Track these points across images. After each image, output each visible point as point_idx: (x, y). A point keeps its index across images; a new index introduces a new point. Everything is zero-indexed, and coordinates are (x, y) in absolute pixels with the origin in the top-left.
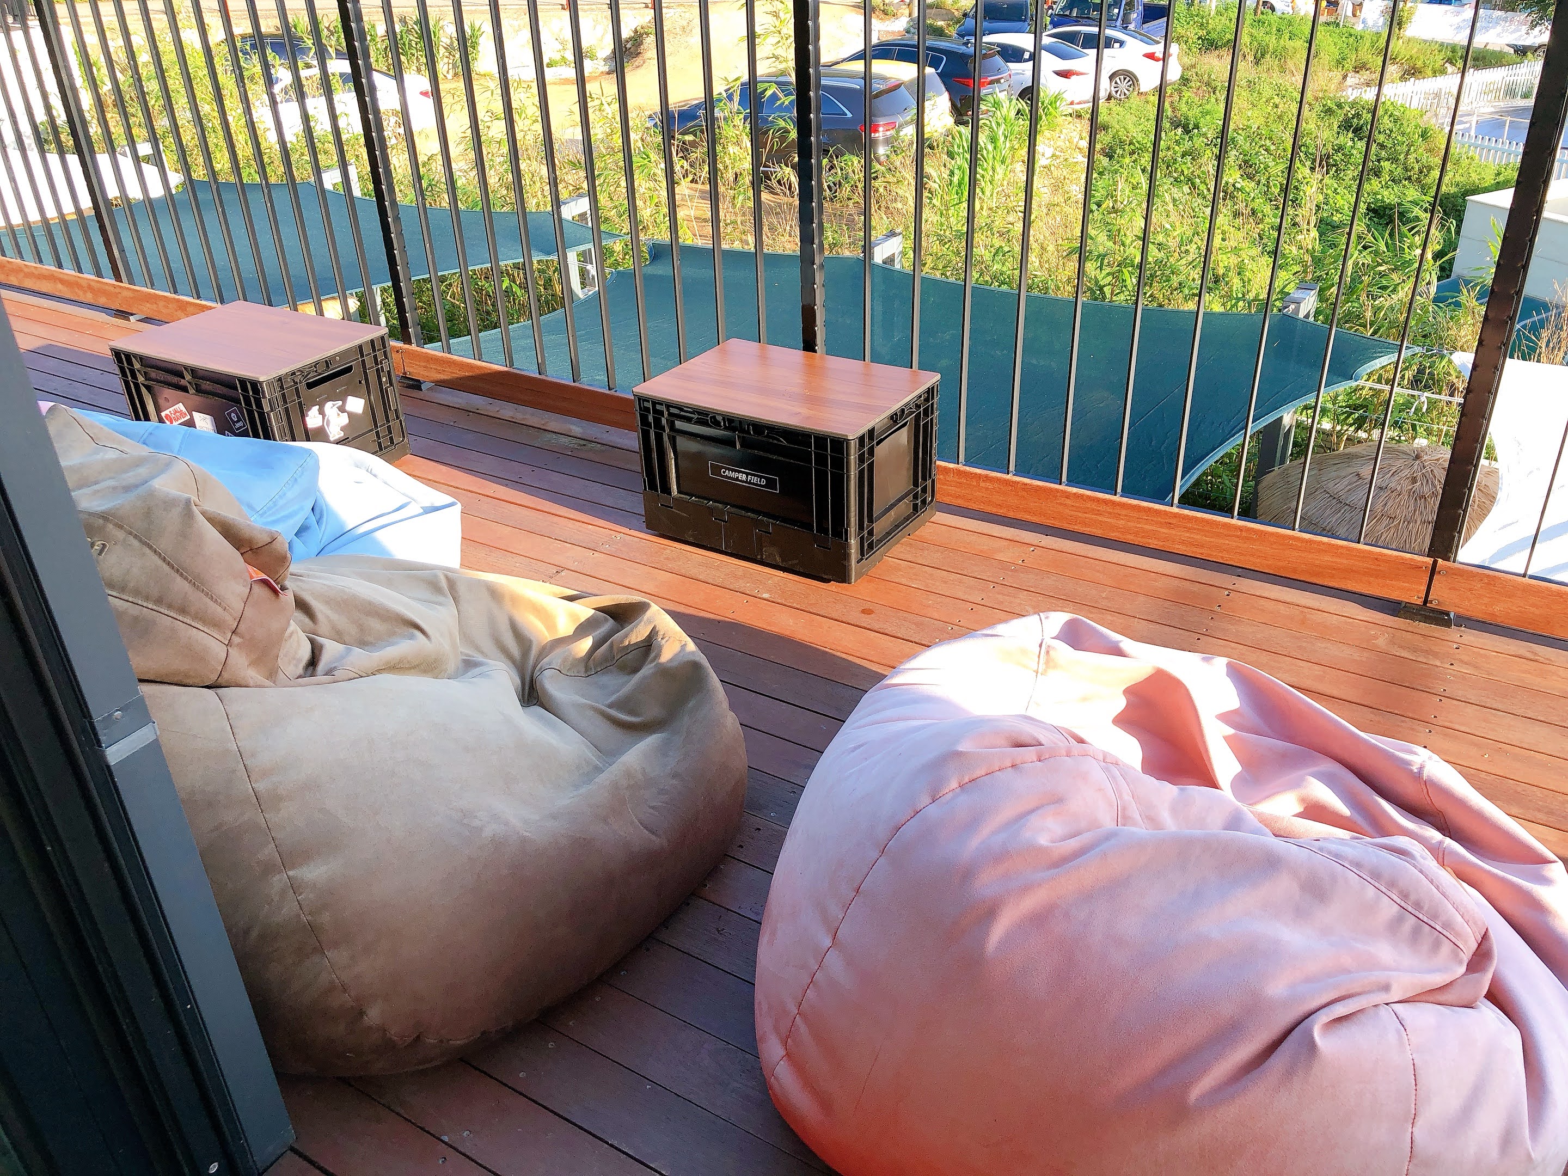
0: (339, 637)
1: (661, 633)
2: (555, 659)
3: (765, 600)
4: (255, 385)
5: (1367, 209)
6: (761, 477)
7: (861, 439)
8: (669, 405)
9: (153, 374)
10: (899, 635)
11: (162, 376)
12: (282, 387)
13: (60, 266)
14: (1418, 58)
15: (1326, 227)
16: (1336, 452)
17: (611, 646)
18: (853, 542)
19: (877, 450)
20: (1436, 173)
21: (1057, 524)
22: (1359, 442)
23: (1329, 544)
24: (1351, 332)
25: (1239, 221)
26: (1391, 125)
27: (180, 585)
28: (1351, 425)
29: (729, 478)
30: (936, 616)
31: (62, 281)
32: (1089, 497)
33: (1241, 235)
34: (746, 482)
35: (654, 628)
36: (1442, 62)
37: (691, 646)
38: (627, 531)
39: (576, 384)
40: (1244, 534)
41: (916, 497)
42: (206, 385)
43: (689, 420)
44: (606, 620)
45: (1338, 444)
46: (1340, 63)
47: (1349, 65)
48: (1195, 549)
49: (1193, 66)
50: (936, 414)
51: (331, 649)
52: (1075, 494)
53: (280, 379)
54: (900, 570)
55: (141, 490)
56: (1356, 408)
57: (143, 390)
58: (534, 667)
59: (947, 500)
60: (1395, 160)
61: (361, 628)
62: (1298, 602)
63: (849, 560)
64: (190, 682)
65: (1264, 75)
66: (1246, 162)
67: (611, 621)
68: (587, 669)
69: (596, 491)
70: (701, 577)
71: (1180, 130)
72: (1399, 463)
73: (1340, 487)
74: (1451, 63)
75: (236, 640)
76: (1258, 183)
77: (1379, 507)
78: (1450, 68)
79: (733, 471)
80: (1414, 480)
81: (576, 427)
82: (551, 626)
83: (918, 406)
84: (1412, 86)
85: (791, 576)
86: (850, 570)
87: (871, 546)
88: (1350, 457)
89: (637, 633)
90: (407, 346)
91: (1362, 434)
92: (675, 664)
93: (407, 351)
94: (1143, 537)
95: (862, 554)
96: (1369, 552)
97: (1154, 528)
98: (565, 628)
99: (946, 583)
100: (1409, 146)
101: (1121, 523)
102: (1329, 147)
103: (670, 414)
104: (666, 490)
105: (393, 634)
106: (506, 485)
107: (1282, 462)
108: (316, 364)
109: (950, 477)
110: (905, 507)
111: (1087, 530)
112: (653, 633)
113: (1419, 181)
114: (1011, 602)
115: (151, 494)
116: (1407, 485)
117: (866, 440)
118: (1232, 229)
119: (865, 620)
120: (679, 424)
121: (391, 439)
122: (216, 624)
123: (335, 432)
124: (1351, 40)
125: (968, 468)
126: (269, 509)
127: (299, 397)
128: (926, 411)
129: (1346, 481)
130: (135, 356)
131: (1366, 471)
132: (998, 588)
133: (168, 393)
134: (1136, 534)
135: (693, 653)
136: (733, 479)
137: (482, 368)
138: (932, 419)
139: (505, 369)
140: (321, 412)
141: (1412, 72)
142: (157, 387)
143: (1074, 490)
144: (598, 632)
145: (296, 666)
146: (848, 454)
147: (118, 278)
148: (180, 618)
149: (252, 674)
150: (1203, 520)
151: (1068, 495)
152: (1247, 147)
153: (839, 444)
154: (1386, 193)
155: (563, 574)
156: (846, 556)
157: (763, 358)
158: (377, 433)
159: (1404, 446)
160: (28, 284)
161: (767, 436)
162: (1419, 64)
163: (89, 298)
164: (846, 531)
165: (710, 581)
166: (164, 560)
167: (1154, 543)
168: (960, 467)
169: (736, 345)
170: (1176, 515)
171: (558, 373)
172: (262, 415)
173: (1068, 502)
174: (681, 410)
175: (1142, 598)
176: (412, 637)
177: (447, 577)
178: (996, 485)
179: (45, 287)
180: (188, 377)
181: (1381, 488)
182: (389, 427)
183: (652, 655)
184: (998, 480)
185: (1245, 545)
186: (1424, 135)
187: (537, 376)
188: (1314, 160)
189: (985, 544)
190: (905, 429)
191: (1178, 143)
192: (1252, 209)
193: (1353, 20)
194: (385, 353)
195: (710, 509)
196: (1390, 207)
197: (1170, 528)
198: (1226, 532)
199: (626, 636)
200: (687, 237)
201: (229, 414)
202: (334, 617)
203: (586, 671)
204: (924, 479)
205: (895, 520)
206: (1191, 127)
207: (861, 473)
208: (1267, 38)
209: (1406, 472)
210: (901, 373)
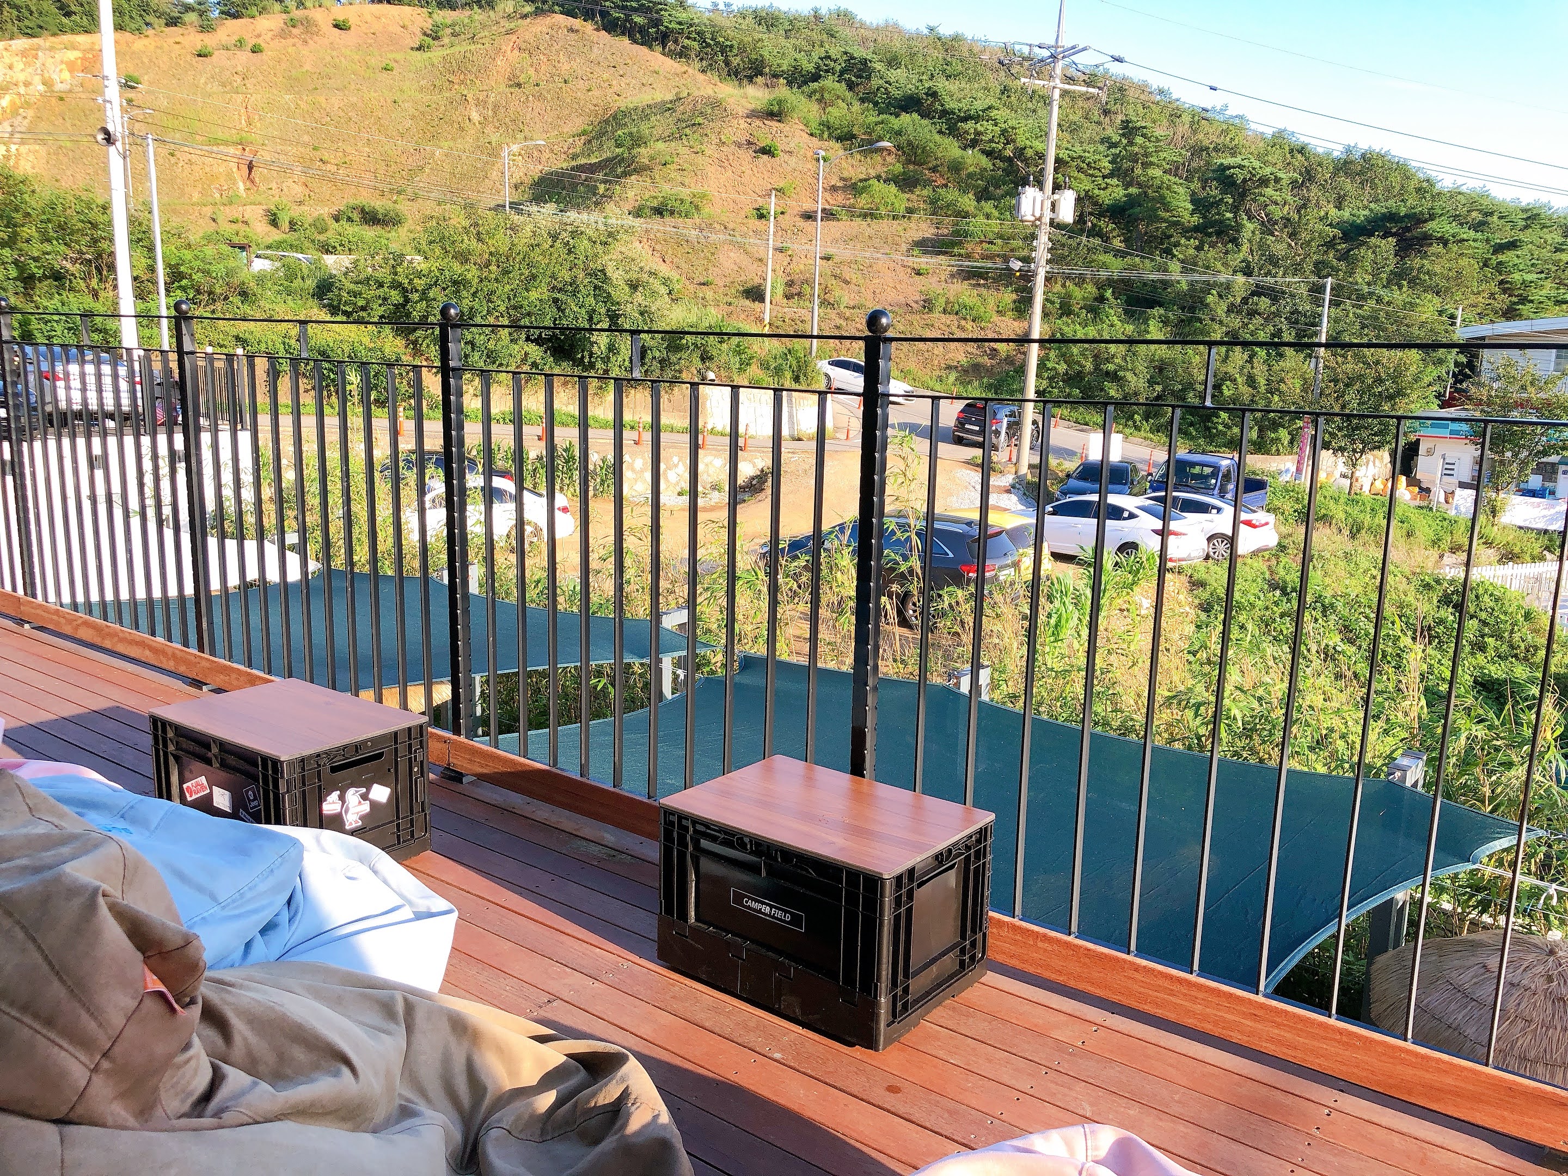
0: (251, 1067)
1: (633, 1097)
2: (507, 1116)
3: (776, 1061)
4: (276, 763)
5: (1475, 682)
6: (786, 912)
7: (899, 879)
8: (696, 821)
9: (185, 744)
10: (928, 1125)
11: (192, 746)
12: (303, 769)
13: (153, 634)
14: (1515, 544)
15: (1432, 696)
16: (1459, 937)
17: (575, 1106)
18: (884, 1001)
19: (918, 893)
20: (1542, 653)
21: (1125, 1001)
22: (1484, 928)
23: (1451, 1064)
24: (1466, 806)
25: (1341, 683)
26: (1492, 604)
27: (57, 990)
28: (1475, 907)
29: (749, 907)
30: (974, 1103)
31: (151, 648)
32: (1160, 973)
33: (1343, 697)
34: (769, 916)
35: (627, 1088)
36: (1540, 550)
37: (665, 1117)
38: (636, 959)
39: (616, 790)
40: (1345, 1039)
41: (963, 952)
42: (231, 760)
43: (714, 839)
44: (578, 1070)
45: (1461, 928)
46: (1435, 543)
47: (1445, 545)
48: (1285, 1050)
49: (1290, 535)
50: (989, 857)
51: (235, 1078)
52: (1145, 967)
53: (303, 760)
54: (939, 1040)
55: (48, 875)
56: (1478, 889)
57: (171, 759)
58: (484, 1121)
59: (1000, 958)
60: (1499, 637)
61: (281, 1057)
62: (1417, 1134)
63: (878, 1023)
64: (34, 1112)
65: (1360, 549)
66: (1346, 627)
67: (583, 1073)
68: (543, 1132)
69: (614, 909)
70: (707, 1024)
71: (1278, 593)
72: (1531, 958)
73: (1466, 979)
74: (1550, 551)
75: (106, 1065)
76: (1360, 647)
77: (1511, 1005)
78: (1548, 556)
79: (756, 901)
80: (1550, 979)
81: (610, 835)
82: (513, 1073)
83: (968, 848)
84: (1510, 569)
85: (810, 1034)
86: (878, 1035)
87: (905, 1007)
88: (1475, 946)
89: (608, 1094)
90: (455, 737)
91: (1486, 918)
92: (640, 1139)
93: (455, 742)
94: (1223, 1028)
95: (894, 1016)
96: (1501, 1079)
97: (1237, 1019)
98: (530, 1077)
99: (990, 1061)
100: (1513, 625)
101: (1198, 1008)
102: (1430, 619)
103: (695, 831)
104: (684, 915)
105: (316, 1067)
106: (521, 894)
107: (1397, 944)
108: (345, 747)
109: (1004, 932)
110: (950, 962)
111: (1159, 1012)
112: (625, 1094)
113: (1526, 659)
114: (1065, 1095)
115: (57, 880)
116: (1540, 983)
117: (905, 880)
118: (1334, 691)
119: (890, 1100)
120: (704, 843)
121: (412, 832)
122: (83, 1042)
123: (352, 820)
124: (1445, 524)
125: (1024, 924)
126: (234, 901)
127: (320, 780)
128: (978, 853)
129: (1471, 972)
130: (171, 724)
131: (1493, 963)
132: (1052, 1074)
133: (197, 765)
134: (1216, 1023)
135: (664, 1127)
136: (755, 910)
137: (525, 765)
138: (984, 864)
139: (547, 768)
140: (342, 798)
141: (1509, 556)
142: (185, 759)
143: (1144, 962)
144: (567, 1085)
145: (183, 1101)
146: (882, 896)
147: (201, 648)
148: (44, 1031)
149: (118, 1111)
150: (1294, 1015)
151: (1137, 968)
152: (1346, 613)
153: (873, 882)
154: (1493, 668)
155: (555, 1004)
156: (873, 1016)
157: (809, 780)
158: (398, 825)
159: (1534, 939)
160: (121, 648)
161: (796, 866)
162: (1517, 550)
163: (170, 665)
164: (876, 986)
165: (717, 1030)
166: (46, 958)
167: (1236, 1037)
168: (1016, 921)
169: (780, 761)
170: (1262, 1006)
171: (600, 777)
172: (277, 796)
173: (1138, 976)
174: (707, 827)
175: (1223, 1107)
176: (337, 1074)
177: (406, 1000)
178: (1056, 947)
179: (134, 652)
180: (215, 750)
181: (1512, 985)
182: (412, 820)
183: (619, 1124)
184: (1058, 941)
185: (1347, 1053)
186: (1528, 616)
187: (578, 778)
188: (1415, 631)
189: (1039, 1017)
190: (952, 873)
191: (1276, 604)
192: (1354, 673)
193: (1446, 506)
194: (421, 742)
195: (728, 943)
196: (1501, 683)
197: (1255, 1021)
198: (1322, 1033)
199: (594, 1095)
200: (784, 653)
201: (247, 792)
202: (253, 1039)
203: (542, 1135)
204: (974, 931)
205: (937, 978)
206: (1289, 590)
207: (897, 918)
208: (1362, 516)
209: (1540, 969)
210: (954, 808)
